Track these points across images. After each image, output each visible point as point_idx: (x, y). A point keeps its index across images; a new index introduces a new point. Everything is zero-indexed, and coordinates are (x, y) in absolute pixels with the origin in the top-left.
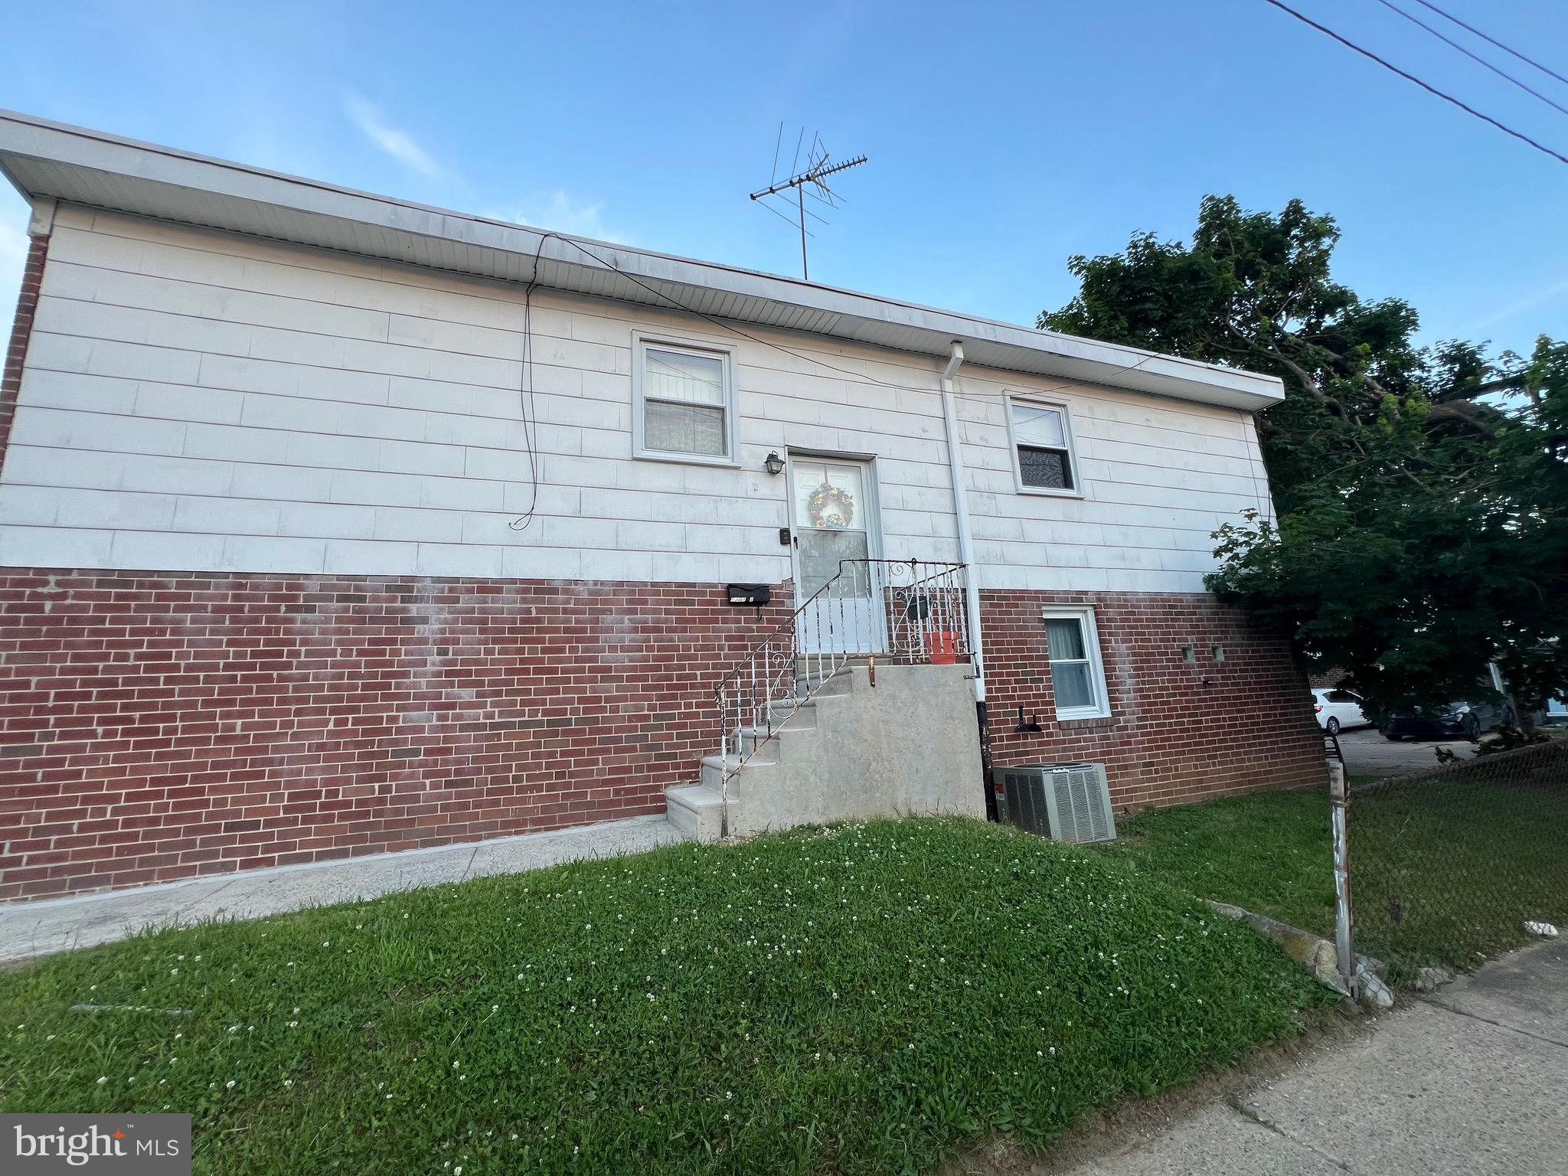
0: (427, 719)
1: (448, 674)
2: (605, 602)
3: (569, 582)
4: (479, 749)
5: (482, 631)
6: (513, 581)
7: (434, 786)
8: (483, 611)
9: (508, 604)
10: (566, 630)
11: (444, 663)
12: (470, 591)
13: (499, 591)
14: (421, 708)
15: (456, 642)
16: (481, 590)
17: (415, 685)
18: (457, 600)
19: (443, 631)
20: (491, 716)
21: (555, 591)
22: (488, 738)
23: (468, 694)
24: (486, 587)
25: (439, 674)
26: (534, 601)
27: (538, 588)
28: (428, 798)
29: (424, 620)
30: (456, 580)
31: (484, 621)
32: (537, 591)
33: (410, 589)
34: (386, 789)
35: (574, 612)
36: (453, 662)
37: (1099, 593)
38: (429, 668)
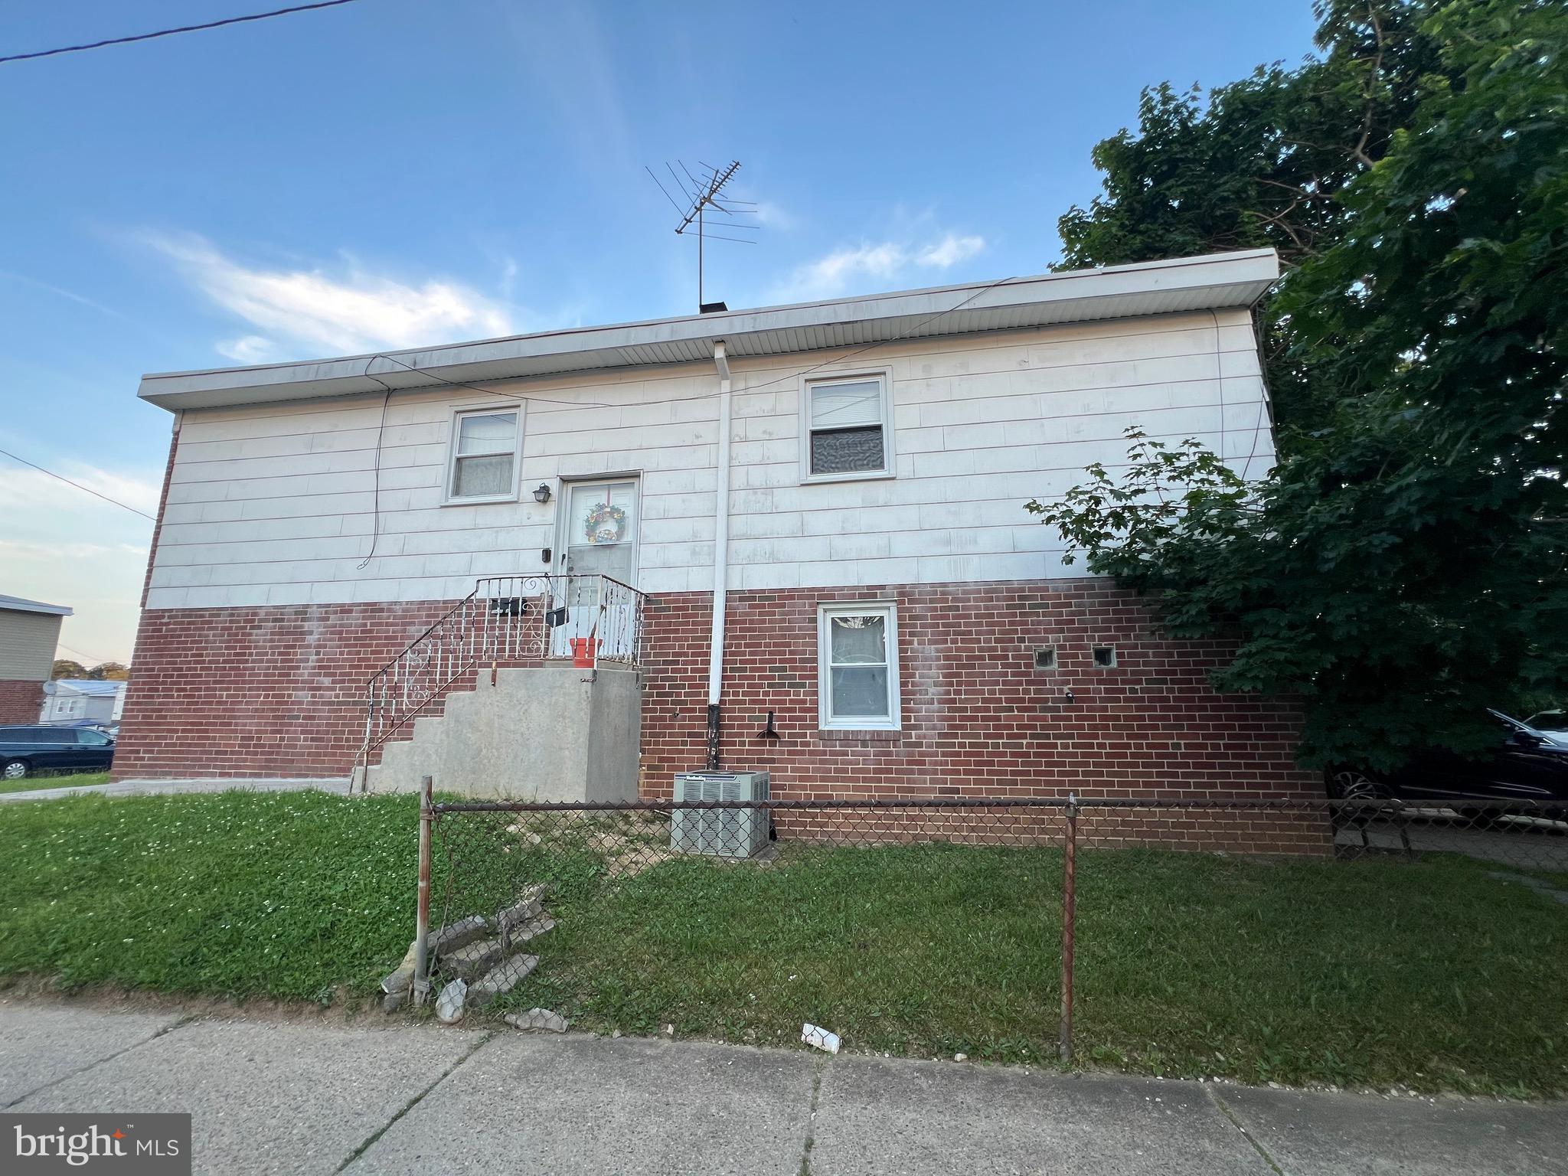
0: (305, 696)
1: (320, 667)
2: (412, 617)
3: (392, 603)
4: (329, 718)
5: (340, 639)
6: (359, 605)
7: (305, 740)
8: (341, 626)
9: (355, 619)
10: (386, 638)
11: (318, 661)
12: (336, 612)
13: (351, 611)
14: (303, 689)
15: (325, 646)
16: (342, 612)
17: (302, 675)
18: (328, 619)
19: (319, 639)
20: (337, 696)
21: (382, 610)
22: (335, 711)
23: (327, 681)
24: (345, 610)
25: (314, 668)
26: (370, 618)
27: (372, 609)
28: (302, 747)
29: (311, 633)
30: (328, 606)
31: (341, 633)
32: (372, 611)
33: (306, 613)
34: (282, 739)
35: (392, 625)
36: (322, 660)
37: (903, 586)
38: (310, 664)
